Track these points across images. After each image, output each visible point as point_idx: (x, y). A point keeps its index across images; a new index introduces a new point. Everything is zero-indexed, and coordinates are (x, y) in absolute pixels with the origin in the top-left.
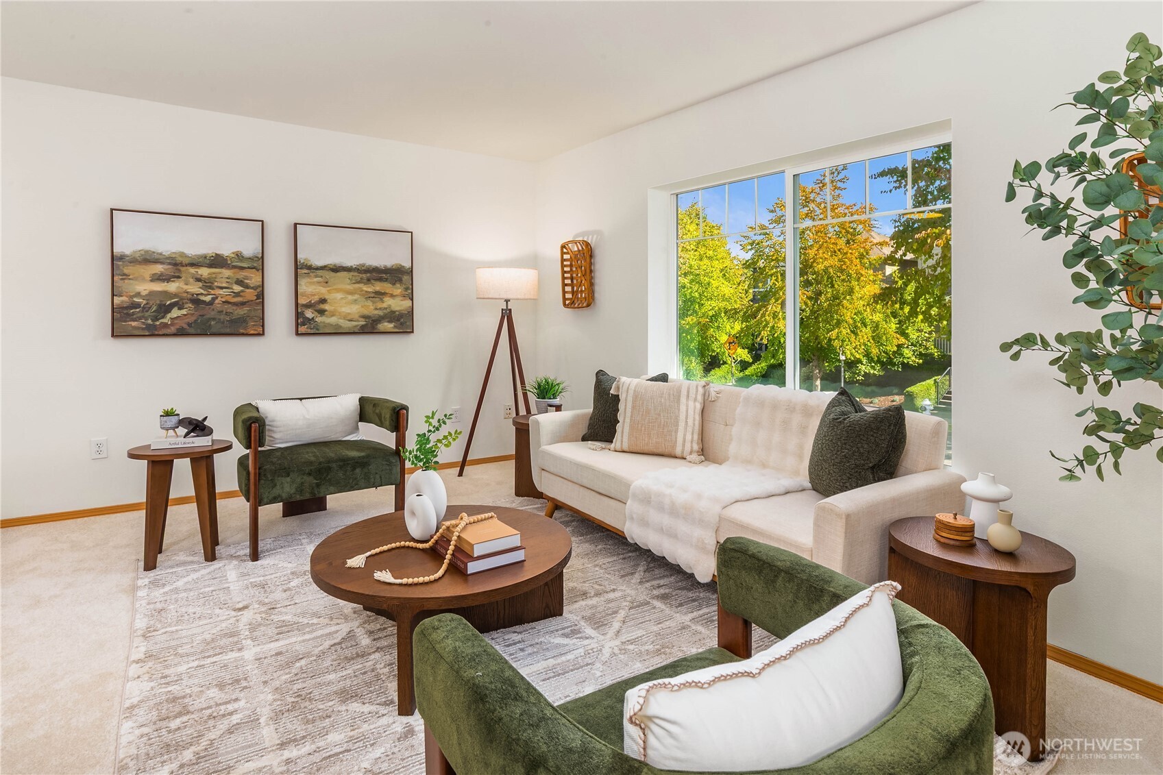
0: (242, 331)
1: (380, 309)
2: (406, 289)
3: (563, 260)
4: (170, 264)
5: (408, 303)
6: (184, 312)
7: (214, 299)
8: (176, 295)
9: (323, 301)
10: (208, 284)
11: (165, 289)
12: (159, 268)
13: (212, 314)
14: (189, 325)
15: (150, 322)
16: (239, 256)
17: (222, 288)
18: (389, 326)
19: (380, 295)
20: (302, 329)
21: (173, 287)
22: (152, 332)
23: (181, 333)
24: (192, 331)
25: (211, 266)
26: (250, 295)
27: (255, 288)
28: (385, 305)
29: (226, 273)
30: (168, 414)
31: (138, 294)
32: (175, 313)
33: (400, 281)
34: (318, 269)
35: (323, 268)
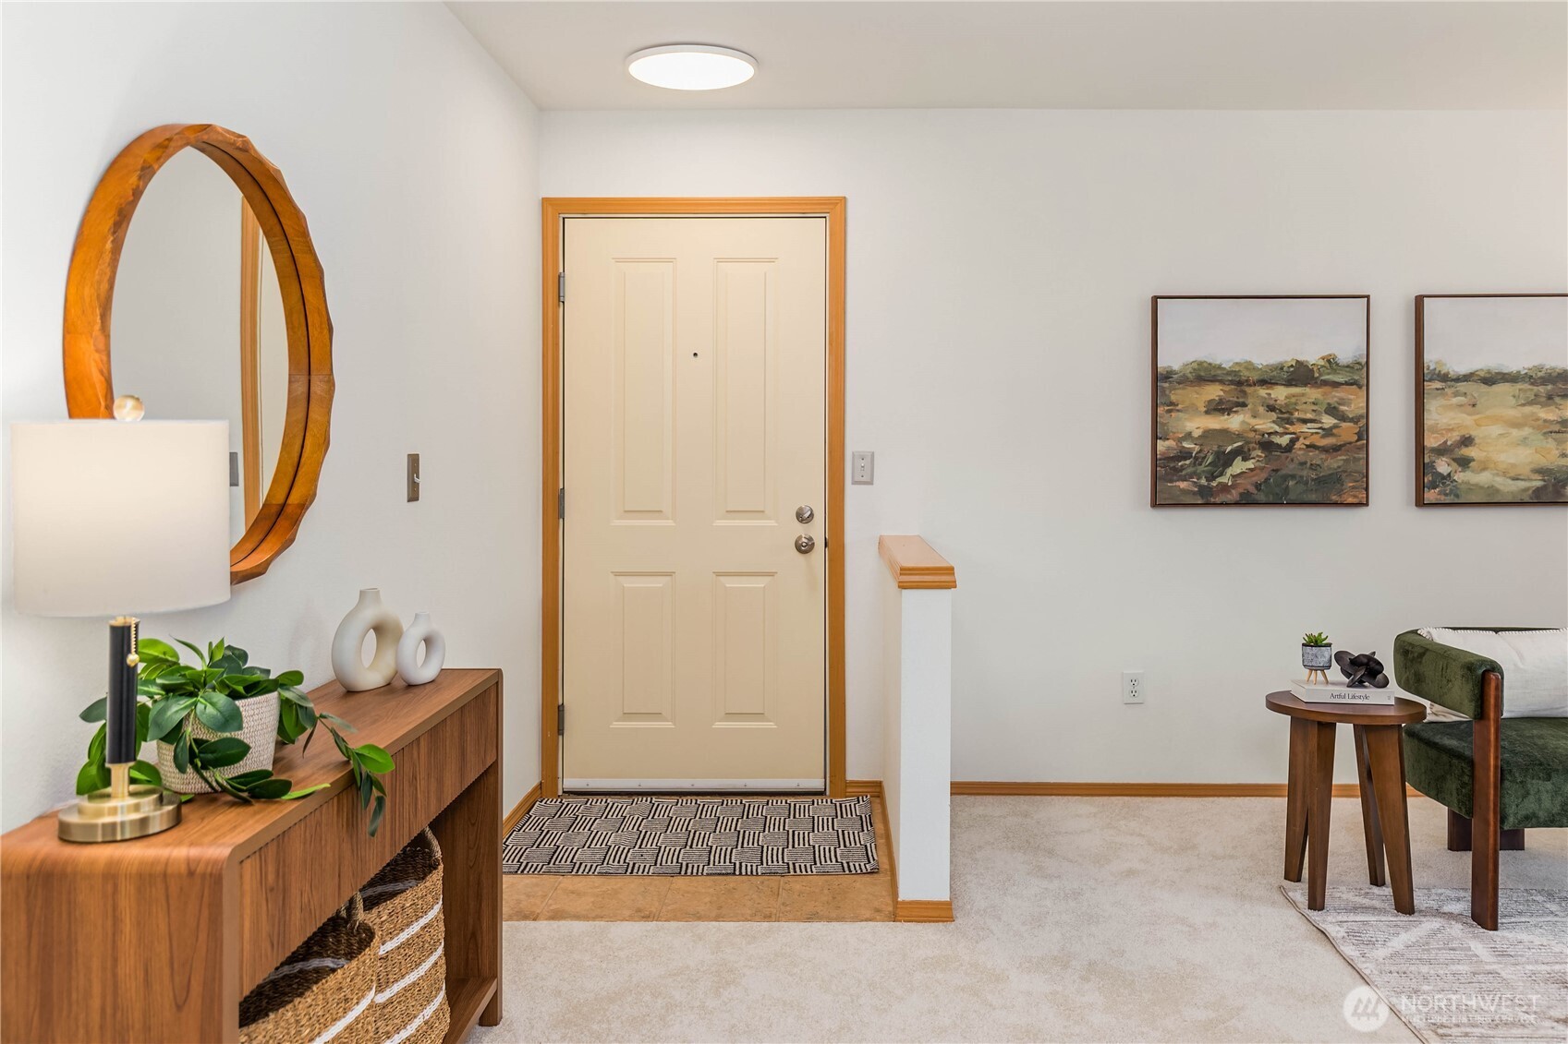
0: (1334, 498)
4: (1232, 382)
6: (1250, 464)
7: (1293, 442)
8: (1239, 436)
9: (1467, 441)
10: (1284, 415)
11: (1225, 426)
12: (1214, 392)
13: (1290, 468)
14: (1258, 487)
15: (1203, 481)
16: (1331, 362)
17: (1305, 421)
20: (1431, 495)
21: (1235, 422)
22: (1207, 499)
23: (1246, 501)
24: (1261, 497)
25: (1289, 383)
26: (1348, 432)
27: (1355, 420)
29: (1312, 393)
30: (1314, 643)
31: (1188, 436)
32: (1239, 466)
34: (1458, 380)
35: (1467, 378)
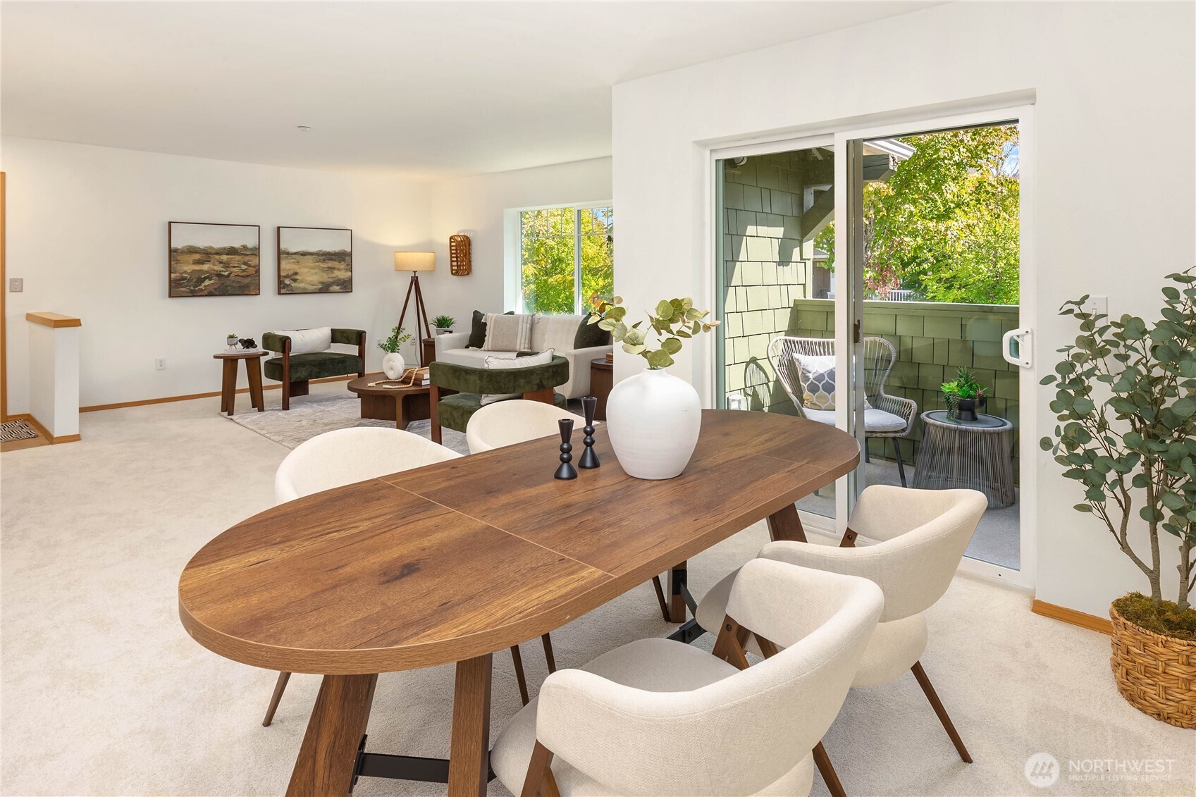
0: (247, 293)
1: (332, 278)
2: (348, 265)
3: (451, 246)
4: (204, 253)
5: (349, 274)
6: (212, 282)
7: (230, 274)
8: (207, 272)
9: (296, 274)
10: (226, 265)
11: (202, 268)
12: (197, 257)
13: (229, 283)
14: (215, 289)
15: (192, 288)
16: (245, 247)
17: (235, 267)
18: (337, 288)
19: (331, 269)
20: (283, 291)
21: (206, 267)
22: (194, 294)
23: (210, 294)
24: (217, 293)
25: (228, 254)
26: (252, 270)
27: (254, 267)
28: (334, 275)
29: (237, 258)
31: (185, 272)
32: (207, 282)
33: (344, 260)
34: (293, 254)
35: (296, 253)
